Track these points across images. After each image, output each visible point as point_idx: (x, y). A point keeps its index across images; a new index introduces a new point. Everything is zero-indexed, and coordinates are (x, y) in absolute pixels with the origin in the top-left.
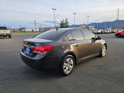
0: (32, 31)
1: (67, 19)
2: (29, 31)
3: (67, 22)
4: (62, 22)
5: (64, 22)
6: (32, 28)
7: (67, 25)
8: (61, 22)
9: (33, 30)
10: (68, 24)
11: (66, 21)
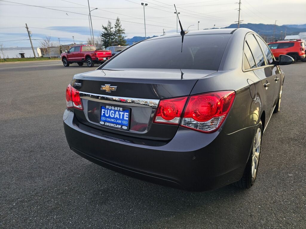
0: (20, 57)
1: (118, 20)
2: (10, 57)
3: (119, 30)
4: (106, 29)
5: (113, 30)
6: (18, 49)
7: (120, 36)
8: (104, 30)
9: (22, 55)
10: (123, 35)
11: (116, 26)
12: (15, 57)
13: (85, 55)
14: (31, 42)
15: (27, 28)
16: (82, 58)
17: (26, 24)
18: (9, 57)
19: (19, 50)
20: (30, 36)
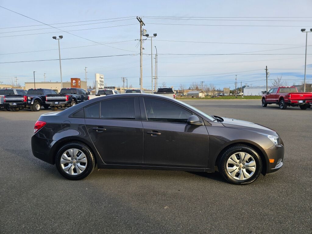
12: (257, 95)
13: (280, 96)
14: (267, 82)
15: (266, 70)
16: (277, 99)
17: (266, 66)
18: (252, 94)
19: (262, 89)
20: (268, 76)
